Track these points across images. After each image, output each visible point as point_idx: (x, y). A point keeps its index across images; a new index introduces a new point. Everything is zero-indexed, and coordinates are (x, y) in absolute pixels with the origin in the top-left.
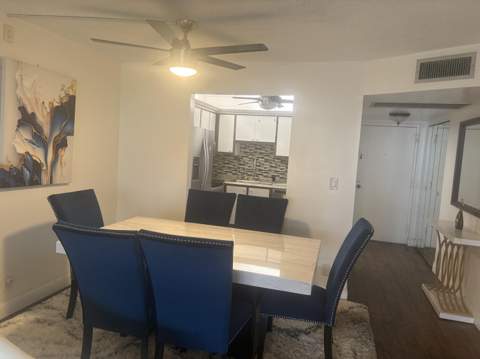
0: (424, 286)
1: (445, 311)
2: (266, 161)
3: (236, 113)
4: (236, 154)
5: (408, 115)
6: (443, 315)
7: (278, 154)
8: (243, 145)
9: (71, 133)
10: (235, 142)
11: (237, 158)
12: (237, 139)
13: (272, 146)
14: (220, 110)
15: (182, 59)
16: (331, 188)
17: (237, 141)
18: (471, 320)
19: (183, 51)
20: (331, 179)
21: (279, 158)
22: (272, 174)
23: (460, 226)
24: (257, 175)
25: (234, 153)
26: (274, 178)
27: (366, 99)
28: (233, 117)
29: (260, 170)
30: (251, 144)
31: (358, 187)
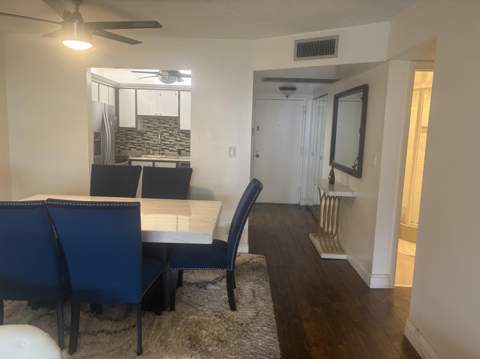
0: (311, 235)
1: (325, 252)
2: (171, 135)
3: (137, 88)
4: (139, 129)
6: (324, 256)
7: (182, 128)
8: (147, 120)
10: (137, 117)
12: (139, 114)
13: (176, 120)
14: (119, 84)
15: (75, 32)
16: (230, 156)
18: (343, 257)
20: (230, 148)
21: (183, 132)
22: (177, 147)
23: (332, 181)
24: (163, 149)
25: (136, 128)
26: (179, 152)
27: (256, 74)
28: (134, 91)
29: (165, 145)
30: (154, 118)
31: (257, 156)
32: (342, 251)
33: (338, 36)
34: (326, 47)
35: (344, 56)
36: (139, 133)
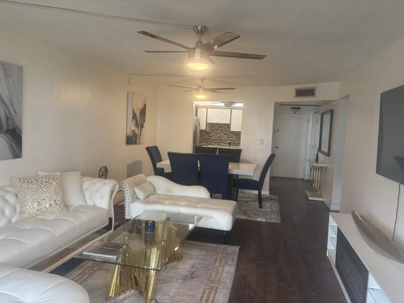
0: (306, 191)
1: (311, 196)
2: (225, 134)
3: (207, 107)
4: (208, 130)
5: (300, 108)
6: (310, 198)
7: (231, 130)
8: (211, 126)
9: (145, 121)
10: (207, 123)
12: (208, 122)
13: (228, 126)
14: (198, 106)
15: (201, 92)
16: (261, 144)
17: (210, 124)
18: (322, 200)
19: (201, 89)
20: (261, 140)
21: (232, 132)
22: (228, 141)
23: (317, 160)
24: (219, 142)
25: (206, 130)
26: (229, 144)
27: (276, 104)
28: (206, 109)
29: (221, 139)
30: (215, 124)
31: (277, 147)
32: (321, 197)
33: (316, 87)
34: (310, 92)
35: (319, 97)
36: (207, 133)
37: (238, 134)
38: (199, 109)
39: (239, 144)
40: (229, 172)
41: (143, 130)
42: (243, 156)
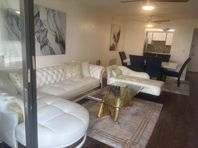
2: (162, 47)
3: (153, 32)
4: (152, 44)
7: (166, 44)
8: (154, 42)
9: (119, 39)
10: (152, 41)
11: (152, 46)
13: (164, 42)
14: (148, 31)
15: (150, 23)
16: (183, 52)
17: (153, 41)
19: (150, 22)
20: (183, 50)
21: (166, 46)
24: (158, 51)
25: (151, 44)
26: (164, 52)
27: (195, 29)
28: (152, 33)
29: (159, 50)
30: (157, 41)
31: (193, 55)
37: (169, 47)
38: (148, 33)
39: (169, 52)
40: (162, 67)
41: (118, 43)
42: (171, 59)
